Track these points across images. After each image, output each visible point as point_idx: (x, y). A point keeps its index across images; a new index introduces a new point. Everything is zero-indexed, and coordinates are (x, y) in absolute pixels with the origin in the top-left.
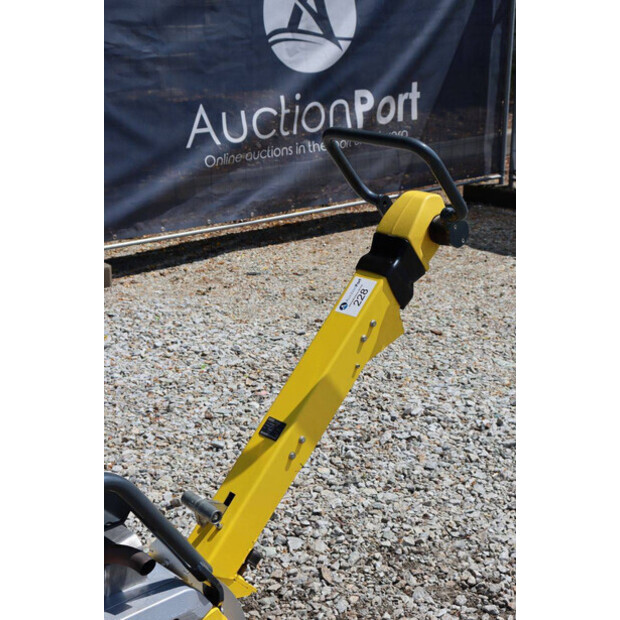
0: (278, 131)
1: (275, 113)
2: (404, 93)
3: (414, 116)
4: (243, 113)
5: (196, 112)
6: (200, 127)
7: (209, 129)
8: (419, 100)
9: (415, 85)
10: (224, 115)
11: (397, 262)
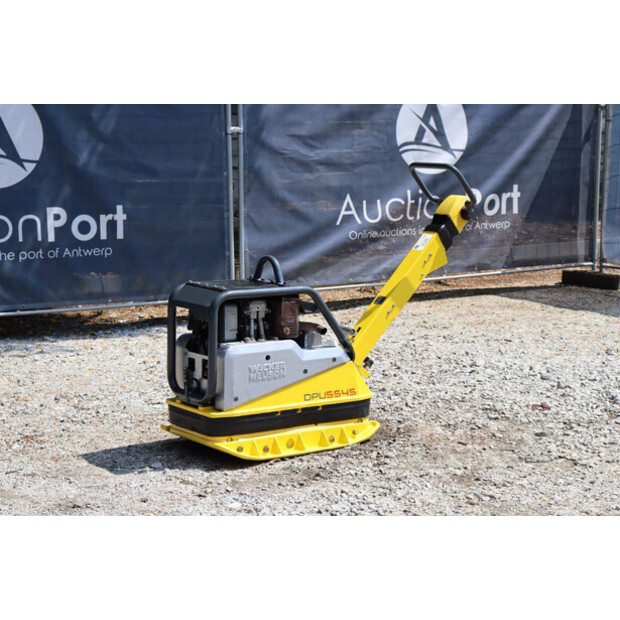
0: (405, 216)
1: (403, 202)
2: (506, 192)
3: (515, 210)
4: (379, 202)
5: (344, 199)
6: (346, 210)
7: (353, 212)
8: (519, 199)
9: (516, 187)
10: (365, 202)
11: (443, 226)
